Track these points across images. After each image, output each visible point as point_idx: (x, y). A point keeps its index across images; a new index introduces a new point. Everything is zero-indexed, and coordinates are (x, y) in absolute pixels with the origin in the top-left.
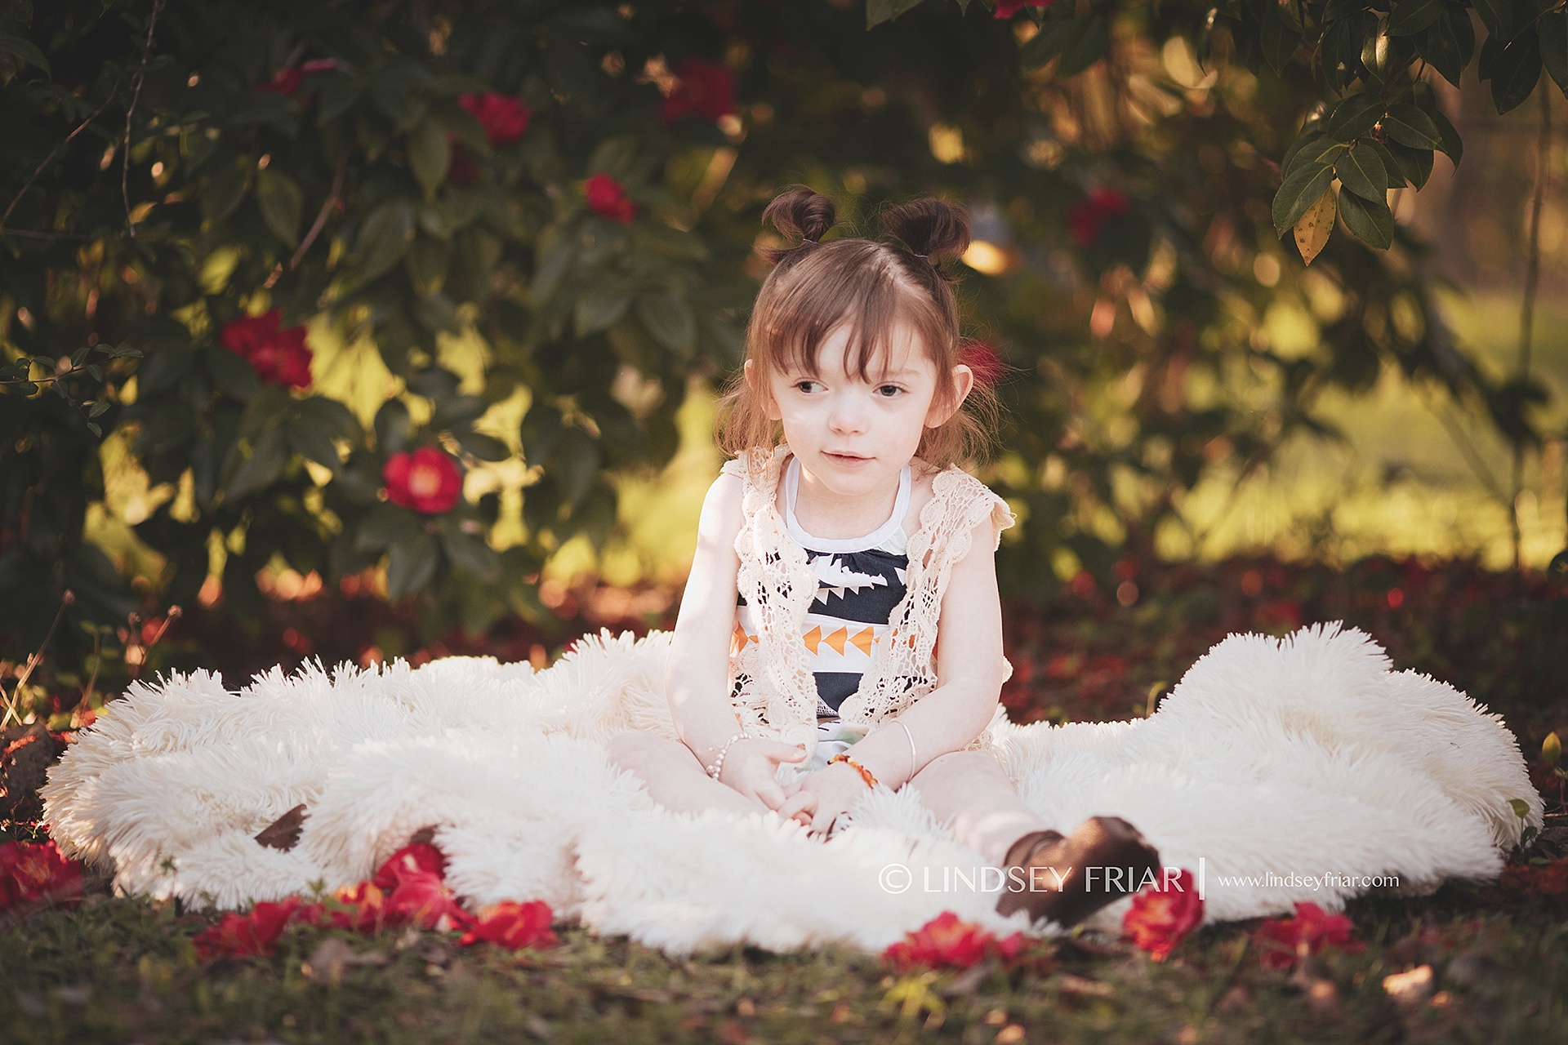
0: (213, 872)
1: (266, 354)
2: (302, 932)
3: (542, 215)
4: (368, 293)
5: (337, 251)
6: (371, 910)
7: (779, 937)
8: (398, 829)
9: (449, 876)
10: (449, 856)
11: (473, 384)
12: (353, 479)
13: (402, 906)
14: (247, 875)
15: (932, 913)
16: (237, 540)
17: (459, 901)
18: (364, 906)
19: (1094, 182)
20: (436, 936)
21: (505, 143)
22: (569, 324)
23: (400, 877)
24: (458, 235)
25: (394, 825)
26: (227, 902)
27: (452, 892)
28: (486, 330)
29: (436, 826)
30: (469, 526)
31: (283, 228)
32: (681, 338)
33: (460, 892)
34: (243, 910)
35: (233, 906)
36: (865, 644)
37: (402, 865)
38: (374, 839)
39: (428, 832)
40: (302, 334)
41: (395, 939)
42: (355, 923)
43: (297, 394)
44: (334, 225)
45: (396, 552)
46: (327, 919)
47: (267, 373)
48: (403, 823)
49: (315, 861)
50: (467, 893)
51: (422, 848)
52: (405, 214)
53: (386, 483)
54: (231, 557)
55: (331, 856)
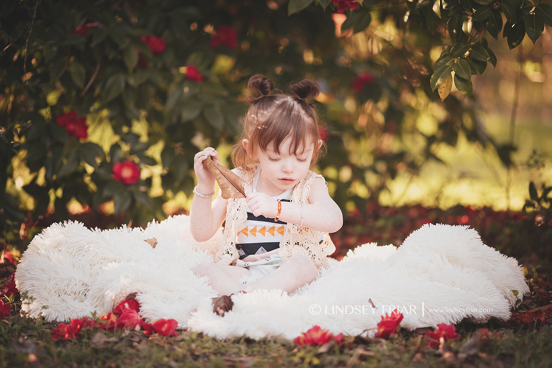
0: (56, 309)
1: (72, 127)
2: (88, 330)
3: (170, 79)
4: (109, 105)
5: (97, 91)
6: (112, 323)
7: (257, 335)
8: (122, 294)
9: (141, 310)
10: (141, 304)
11: (144, 139)
12: (102, 172)
13: (123, 321)
14: (68, 310)
15: (310, 327)
16: (60, 193)
17: (144, 320)
18: (110, 321)
19: (361, 71)
20: (135, 332)
21: (157, 54)
22: (179, 118)
23: (123, 310)
24: (140, 86)
25: (120, 293)
26: (61, 319)
27: (141, 316)
28: (149, 120)
29: (136, 293)
30: (143, 189)
31: (78, 82)
32: (219, 123)
33: (144, 317)
34: (66, 322)
35: (63, 320)
36: (281, 232)
37: (124, 306)
38: (113, 298)
39: (134, 295)
40: (84, 120)
41: (121, 333)
42: (107, 327)
43: (82, 141)
44: (96, 82)
45: (117, 198)
46: (97, 326)
47: (72, 133)
48: (124, 292)
49: (92, 305)
50: (147, 317)
51: (131, 301)
52: (122, 79)
53: (113, 173)
54: (57, 199)
55: (97, 303)
